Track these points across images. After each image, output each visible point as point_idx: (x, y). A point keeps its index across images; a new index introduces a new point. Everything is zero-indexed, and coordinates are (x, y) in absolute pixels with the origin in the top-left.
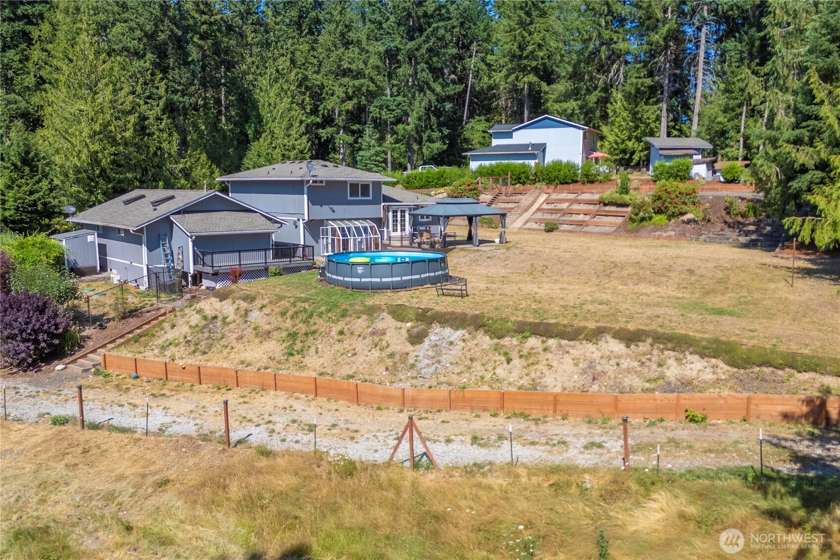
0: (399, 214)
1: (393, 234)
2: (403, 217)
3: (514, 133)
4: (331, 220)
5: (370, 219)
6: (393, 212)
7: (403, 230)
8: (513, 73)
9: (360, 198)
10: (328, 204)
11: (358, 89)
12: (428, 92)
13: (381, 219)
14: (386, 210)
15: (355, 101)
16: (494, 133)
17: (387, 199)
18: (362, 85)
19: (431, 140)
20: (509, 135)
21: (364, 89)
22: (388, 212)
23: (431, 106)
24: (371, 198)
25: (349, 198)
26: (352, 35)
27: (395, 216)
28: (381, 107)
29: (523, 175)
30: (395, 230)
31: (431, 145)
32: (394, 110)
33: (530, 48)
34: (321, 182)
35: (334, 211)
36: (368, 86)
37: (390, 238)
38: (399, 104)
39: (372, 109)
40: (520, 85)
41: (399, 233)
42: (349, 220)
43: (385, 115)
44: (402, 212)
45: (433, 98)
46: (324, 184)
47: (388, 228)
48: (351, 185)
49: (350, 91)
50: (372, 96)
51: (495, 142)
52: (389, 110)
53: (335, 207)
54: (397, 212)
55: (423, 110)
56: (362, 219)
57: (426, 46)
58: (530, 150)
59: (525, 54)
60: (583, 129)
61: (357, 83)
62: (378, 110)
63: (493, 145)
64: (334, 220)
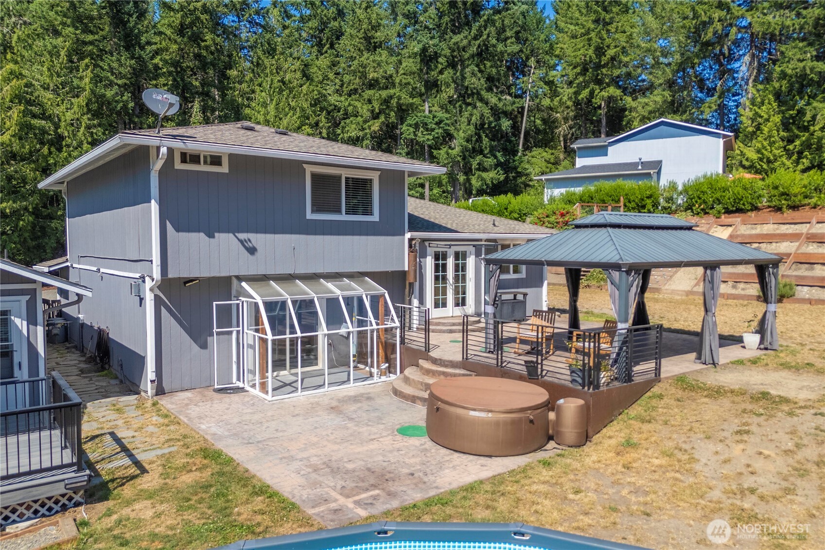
0: (450, 262)
1: (436, 314)
2: (461, 269)
3: (609, 148)
4: (251, 279)
5: (374, 276)
6: (437, 257)
7: (461, 302)
8: (585, 88)
9: (343, 217)
10: (233, 229)
11: (386, 102)
12: (479, 104)
13: (404, 274)
14: (418, 250)
15: (382, 118)
16: (579, 148)
17: (417, 223)
18: (391, 97)
19: (482, 168)
20: (602, 151)
21: (394, 102)
22: (424, 255)
23: (482, 125)
24: (375, 217)
25: (310, 216)
26: (379, 35)
27: (440, 268)
28: (416, 126)
29: (649, 201)
30: (440, 303)
31: (484, 175)
32: (433, 130)
33: (611, 52)
34: (216, 160)
35: (252, 251)
36: (399, 98)
37: (427, 326)
38: (441, 122)
39: (404, 127)
40: (596, 101)
41: (451, 311)
42: (311, 278)
43: (423, 137)
44: (457, 255)
45: (487, 112)
46: (225, 169)
47: (422, 301)
48: (315, 177)
49: (377, 106)
50: (403, 112)
51: (580, 162)
52: (427, 130)
53: (257, 239)
54: (445, 256)
55: (472, 127)
56: (351, 276)
57: (477, 42)
58: (640, 170)
59: (604, 60)
60: (725, 136)
61: (384, 94)
62: (412, 130)
63: (578, 165)
64: (257, 279)
